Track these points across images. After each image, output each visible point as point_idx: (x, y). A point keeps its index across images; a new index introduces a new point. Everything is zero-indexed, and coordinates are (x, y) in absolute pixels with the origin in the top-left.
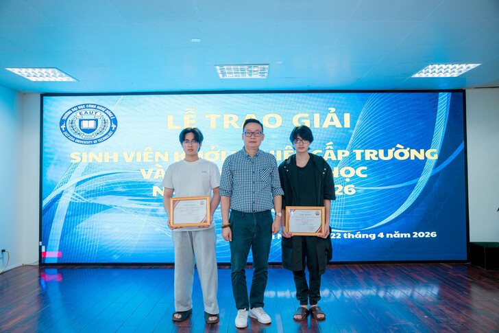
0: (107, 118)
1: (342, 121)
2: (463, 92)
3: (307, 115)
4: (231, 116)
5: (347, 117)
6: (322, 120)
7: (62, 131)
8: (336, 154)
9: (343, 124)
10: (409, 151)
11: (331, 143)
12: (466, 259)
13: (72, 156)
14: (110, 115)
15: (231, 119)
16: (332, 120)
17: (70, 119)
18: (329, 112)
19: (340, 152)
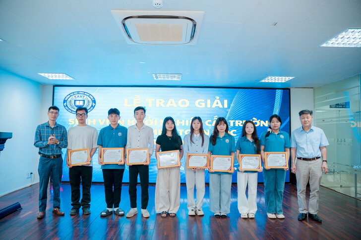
0: (90, 99)
1: (223, 104)
2: (289, 89)
3: (203, 100)
4: (161, 100)
5: (226, 102)
6: (212, 103)
7: (65, 107)
9: (223, 106)
10: (260, 122)
12: (289, 181)
13: (70, 120)
14: (92, 98)
15: (160, 101)
16: (217, 103)
17: (69, 100)
18: (216, 99)
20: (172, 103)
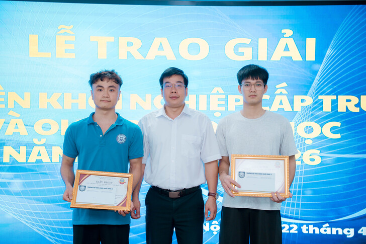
3: (248, 41)
4: (131, 39)
5: (311, 43)
6: (272, 47)
8: (292, 102)
9: (304, 56)
11: (284, 84)
15: (130, 44)
16: (287, 49)
18: (283, 36)
19: (297, 99)
20: (161, 47)
